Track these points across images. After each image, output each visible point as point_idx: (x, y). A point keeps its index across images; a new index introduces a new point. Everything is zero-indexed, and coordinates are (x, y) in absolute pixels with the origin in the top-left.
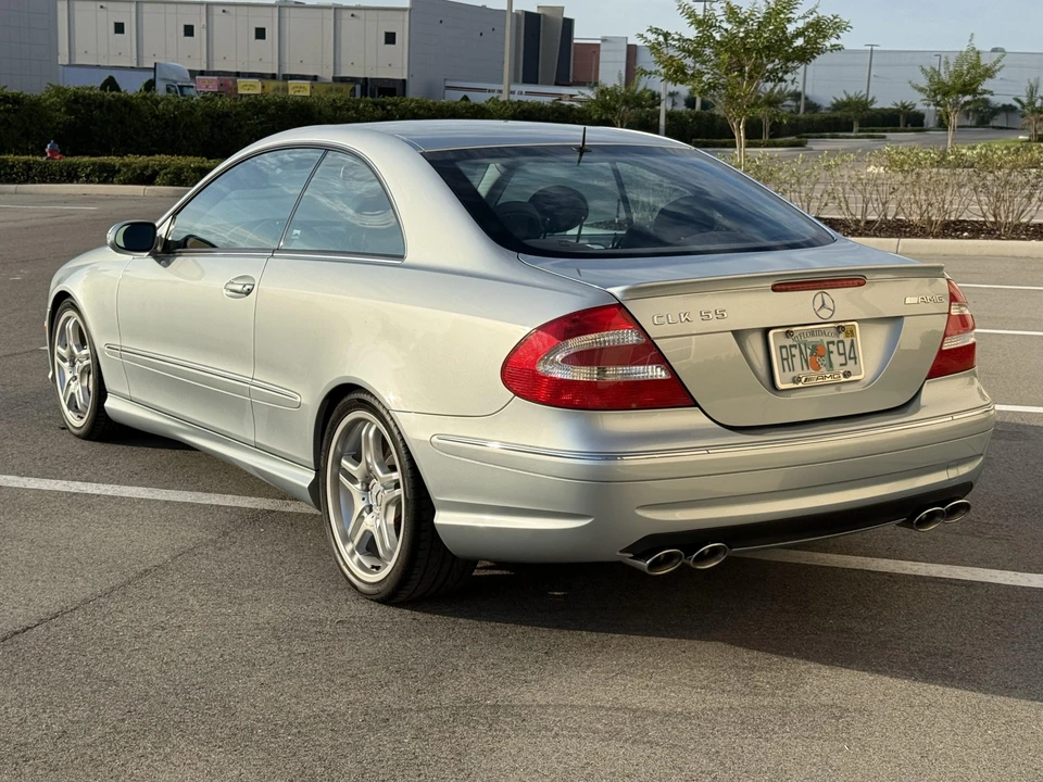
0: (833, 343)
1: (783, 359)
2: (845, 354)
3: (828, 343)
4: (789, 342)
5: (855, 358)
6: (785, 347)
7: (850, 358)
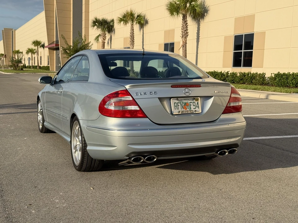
0: (192, 102)
1: (175, 106)
2: (195, 106)
3: (190, 103)
4: (178, 101)
5: (198, 107)
6: (176, 103)
7: (197, 107)
